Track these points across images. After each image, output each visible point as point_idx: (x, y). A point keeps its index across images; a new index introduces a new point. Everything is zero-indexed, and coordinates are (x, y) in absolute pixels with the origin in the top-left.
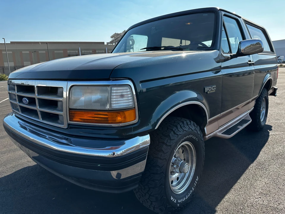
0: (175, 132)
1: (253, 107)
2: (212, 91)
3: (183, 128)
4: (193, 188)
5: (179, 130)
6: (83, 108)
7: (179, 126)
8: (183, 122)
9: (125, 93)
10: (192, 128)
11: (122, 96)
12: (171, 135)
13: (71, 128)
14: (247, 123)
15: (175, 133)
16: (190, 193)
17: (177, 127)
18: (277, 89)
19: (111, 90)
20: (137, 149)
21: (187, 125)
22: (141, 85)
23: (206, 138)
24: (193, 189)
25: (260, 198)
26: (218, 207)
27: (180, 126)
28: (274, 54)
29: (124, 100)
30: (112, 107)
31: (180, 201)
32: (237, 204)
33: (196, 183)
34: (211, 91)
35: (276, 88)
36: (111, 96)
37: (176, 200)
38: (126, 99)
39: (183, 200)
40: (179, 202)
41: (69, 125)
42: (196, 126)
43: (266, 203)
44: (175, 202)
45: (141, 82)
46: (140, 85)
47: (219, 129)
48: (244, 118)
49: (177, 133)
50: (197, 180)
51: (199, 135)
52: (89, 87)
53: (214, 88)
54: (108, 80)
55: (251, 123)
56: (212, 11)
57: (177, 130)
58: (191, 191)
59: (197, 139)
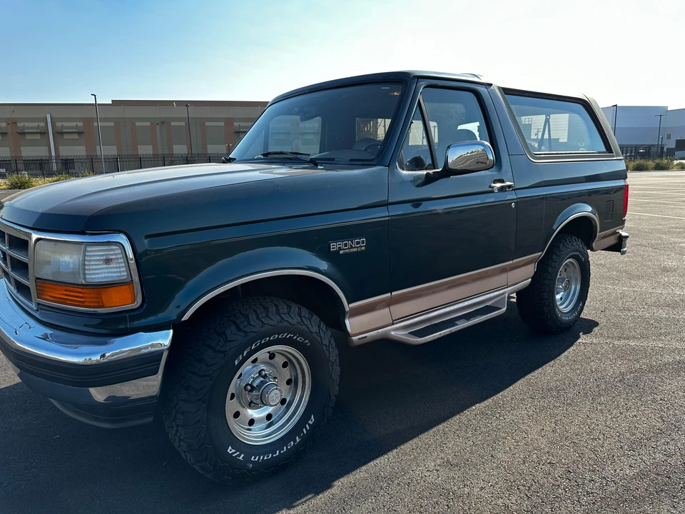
0: (241, 326)
1: (530, 280)
2: (355, 250)
3: (263, 320)
4: (297, 438)
5: (252, 323)
6: (51, 278)
7: (253, 317)
8: (266, 309)
9: (113, 257)
10: (290, 320)
11: (108, 261)
12: (228, 332)
13: (41, 309)
14: (485, 314)
15: (239, 329)
16: (289, 447)
17: (247, 317)
18: (627, 237)
19: (85, 251)
20: (133, 354)
21: (278, 313)
22: (149, 241)
23: (352, 341)
24: (298, 440)
25: (438, 470)
26: (342, 480)
27: (257, 315)
28: (614, 156)
29: (111, 268)
30: (87, 280)
31: (255, 458)
32: (380, 478)
33: (308, 428)
34: (348, 248)
35: (624, 234)
36: (84, 260)
37: (243, 455)
38: (115, 265)
39: (265, 458)
40: (252, 459)
41: (39, 304)
42: (307, 316)
43: (439, 481)
44: (241, 458)
45: (147, 237)
46: (146, 241)
47: (393, 324)
48: (492, 302)
49: (245, 329)
50: (310, 422)
51: (315, 334)
52: (58, 244)
53: (358, 243)
54: (82, 233)
55: (503, 314)
56: (402, 80)
57: (245, 323)
58: (292, 443)
59: (307, 341)
